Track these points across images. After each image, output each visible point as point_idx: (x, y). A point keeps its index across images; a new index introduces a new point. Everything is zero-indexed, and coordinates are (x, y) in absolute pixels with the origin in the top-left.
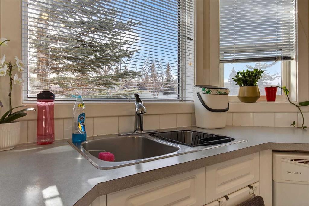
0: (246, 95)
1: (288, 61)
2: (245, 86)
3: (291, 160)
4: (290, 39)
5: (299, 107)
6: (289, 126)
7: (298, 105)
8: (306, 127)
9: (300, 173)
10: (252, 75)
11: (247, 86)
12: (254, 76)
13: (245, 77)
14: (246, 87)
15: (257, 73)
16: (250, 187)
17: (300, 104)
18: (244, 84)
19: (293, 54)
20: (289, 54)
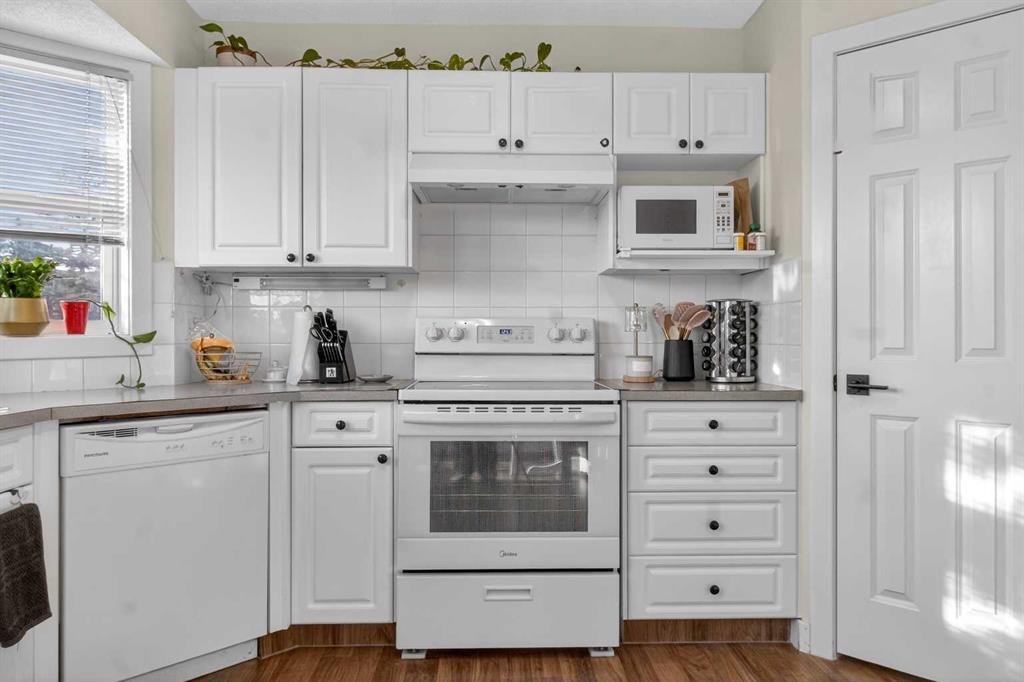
0: (12, 319)
1: (115, 247)
2: (10, 296)
3: (92, 433)
4: (118, 201)
5: (134, 346)
6: (114, 386)
7: (132, 341)
8: (143, 385)
9: (107, 454)
10: (29, 273)
11: (15, 296)
12: (33, 275)
13: (11, 275)
14: (13, 299)
15: (41, 269)
16: (13, 492)
17: (135, 338)
18: (8, 292)
19: (124, 234)
20: (118, 234)
